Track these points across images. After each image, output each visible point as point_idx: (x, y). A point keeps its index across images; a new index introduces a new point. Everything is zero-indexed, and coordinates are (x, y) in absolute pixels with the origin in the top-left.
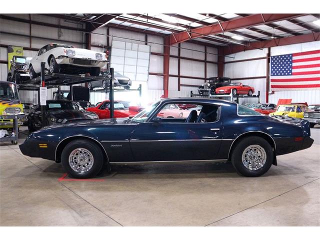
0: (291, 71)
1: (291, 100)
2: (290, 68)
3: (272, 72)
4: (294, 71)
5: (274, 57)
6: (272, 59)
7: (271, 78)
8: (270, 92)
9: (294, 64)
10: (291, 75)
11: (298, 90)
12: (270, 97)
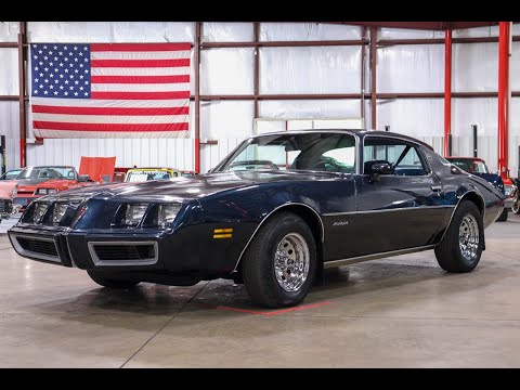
0: (88, 88)
1: (113, 160)
2: (85, 79)
3: (35, 86)
4: (95, 88)
5: (40, 45)
6: (35, 52)
7: (33, 101)
8: (30, 140)
9: (96, 72)
10: (89, 97)
11: (106, 137)
12: (30, 152)
